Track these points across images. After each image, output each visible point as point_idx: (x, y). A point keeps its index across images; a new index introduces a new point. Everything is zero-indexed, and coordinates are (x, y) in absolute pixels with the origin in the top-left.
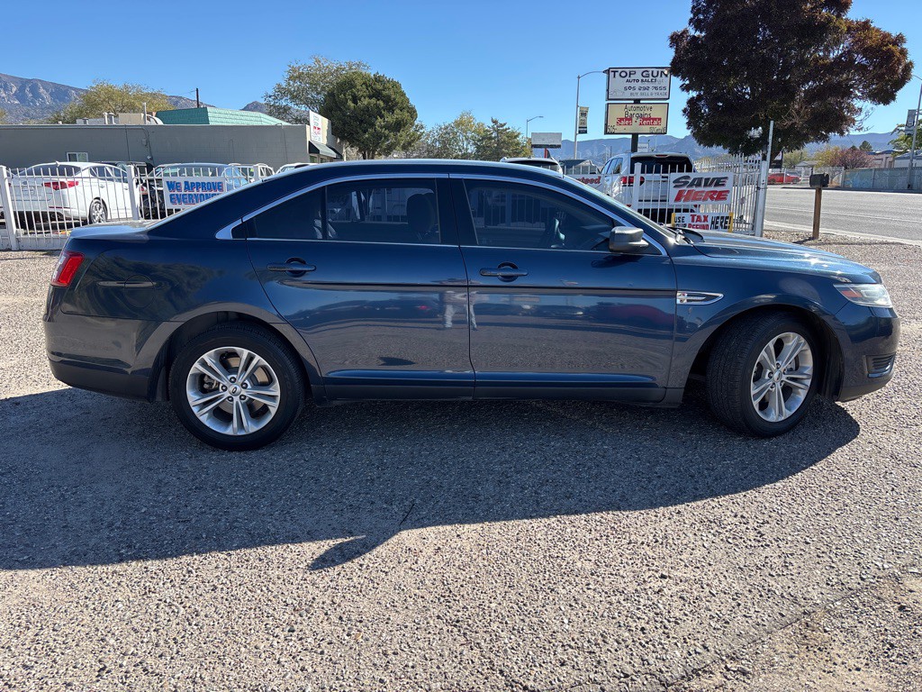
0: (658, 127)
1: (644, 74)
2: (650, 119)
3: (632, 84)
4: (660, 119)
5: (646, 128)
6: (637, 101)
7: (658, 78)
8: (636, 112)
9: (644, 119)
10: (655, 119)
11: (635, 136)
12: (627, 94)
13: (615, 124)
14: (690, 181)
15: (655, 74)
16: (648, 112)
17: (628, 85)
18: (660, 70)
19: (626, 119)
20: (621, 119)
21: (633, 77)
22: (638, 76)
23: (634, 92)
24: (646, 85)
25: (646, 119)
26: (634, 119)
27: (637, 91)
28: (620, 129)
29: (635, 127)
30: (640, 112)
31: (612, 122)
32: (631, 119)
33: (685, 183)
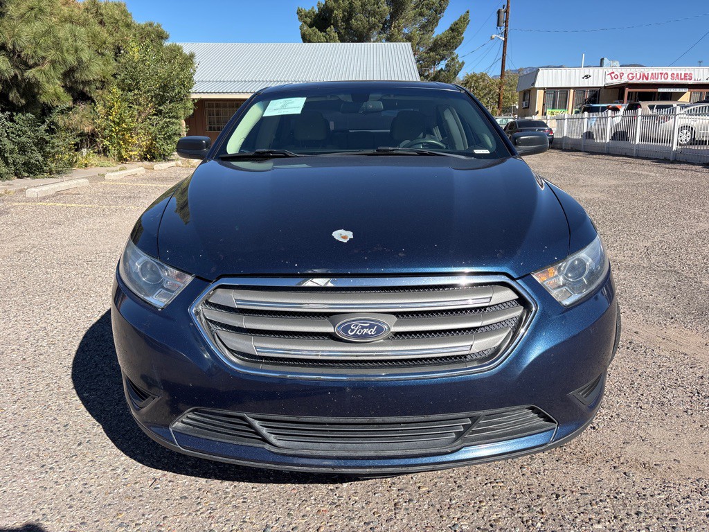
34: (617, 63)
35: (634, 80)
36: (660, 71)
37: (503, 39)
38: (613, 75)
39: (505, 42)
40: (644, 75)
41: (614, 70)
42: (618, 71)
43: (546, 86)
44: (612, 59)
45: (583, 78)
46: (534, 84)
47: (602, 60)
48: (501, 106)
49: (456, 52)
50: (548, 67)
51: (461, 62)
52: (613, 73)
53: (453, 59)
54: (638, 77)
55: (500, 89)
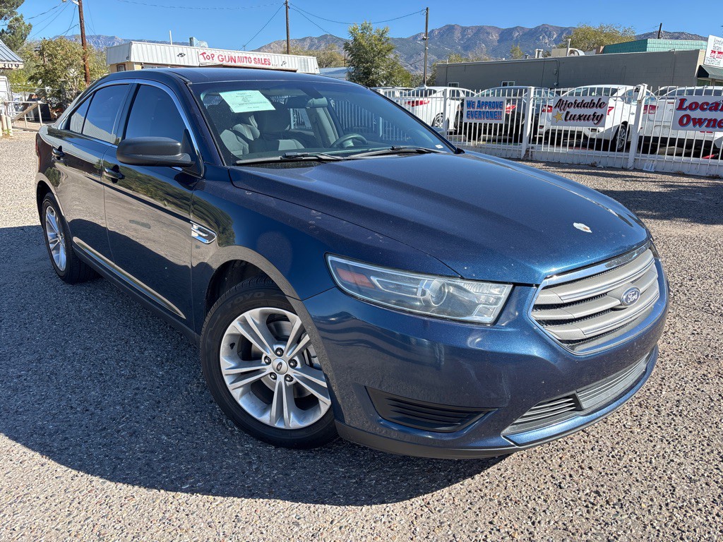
34: (205, 44)
35: (224, 62)
36: (244, 55)
37: (78, 3)
38: (205, 56)
39: (80, 7)
40: (232, 58)
41: (205, 51)
42: (209, 52)
43: (142, 61)
44: (201, 40)
45: (178, 56)
46: (128, 57)
47: (191, 39)
48: (88, 79)
49: (19, 11)
50: (141, 41)
51: (27, 24)
52: (205, 53)
53: (17, 20)
54: (227, 59)
55: (84, 60)
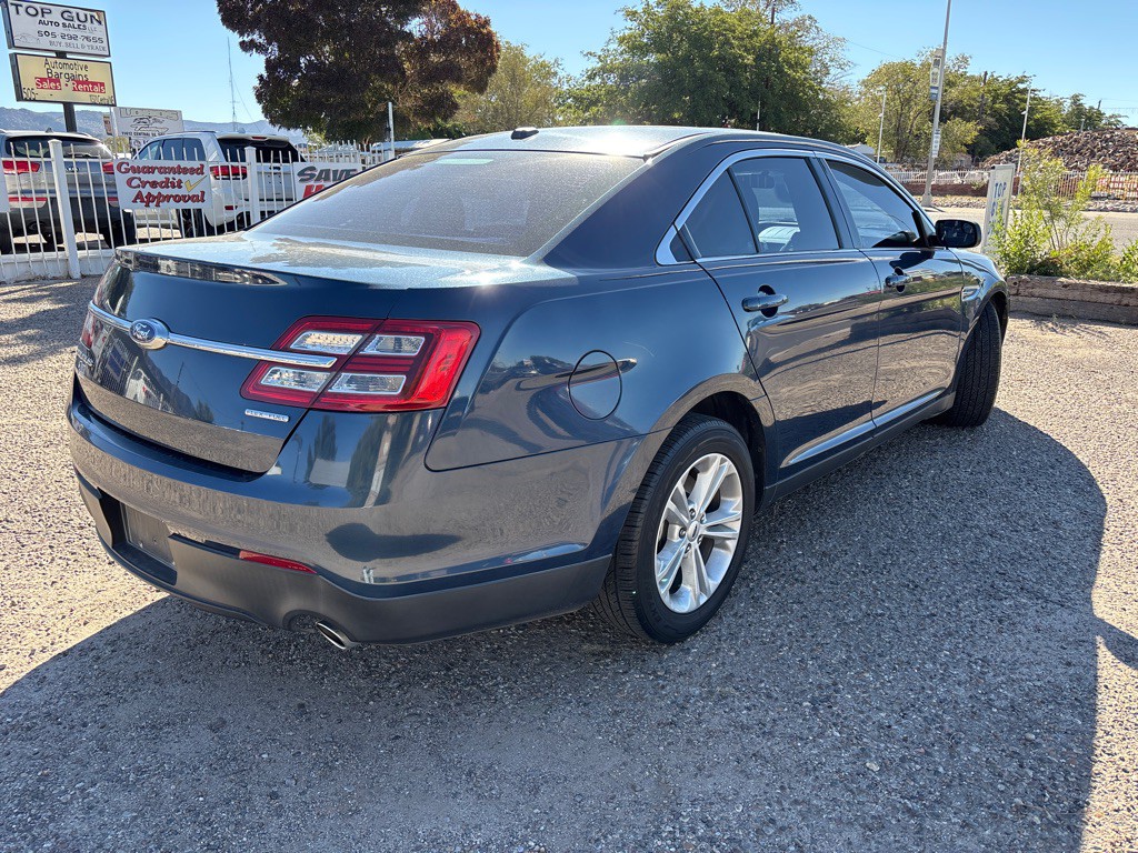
0: (102, 96)
1: (66, 15)
2: (87, 82)
3: (50, 29)
4: (102, 84)
5: (85, 96)
6: (61, 55)
7: (88, 24)
8: (64, 71)
9: (79, 83)
10: (94, 84)
11: (68, 107)
12: (45, 42)
13: (35, 86)
14: (317, 173)
15: (83, 18)
16: (83, 73)
17: (43, 28)
18: (88, 13)
19: (51, 80)
20: (42, 80)
21: (48, 18)
22: (56, 16)
23: (53, 40)
24: (72, 32)
25: (83, 83)
26: (63, 80)
27: (59, 39)
28: (44, 94)
29: (66, 93)
30: (70, 72)
31: (28, 82)
32: (57, 80)
33: (312, 176)
